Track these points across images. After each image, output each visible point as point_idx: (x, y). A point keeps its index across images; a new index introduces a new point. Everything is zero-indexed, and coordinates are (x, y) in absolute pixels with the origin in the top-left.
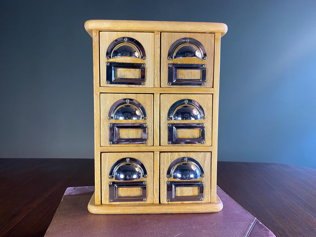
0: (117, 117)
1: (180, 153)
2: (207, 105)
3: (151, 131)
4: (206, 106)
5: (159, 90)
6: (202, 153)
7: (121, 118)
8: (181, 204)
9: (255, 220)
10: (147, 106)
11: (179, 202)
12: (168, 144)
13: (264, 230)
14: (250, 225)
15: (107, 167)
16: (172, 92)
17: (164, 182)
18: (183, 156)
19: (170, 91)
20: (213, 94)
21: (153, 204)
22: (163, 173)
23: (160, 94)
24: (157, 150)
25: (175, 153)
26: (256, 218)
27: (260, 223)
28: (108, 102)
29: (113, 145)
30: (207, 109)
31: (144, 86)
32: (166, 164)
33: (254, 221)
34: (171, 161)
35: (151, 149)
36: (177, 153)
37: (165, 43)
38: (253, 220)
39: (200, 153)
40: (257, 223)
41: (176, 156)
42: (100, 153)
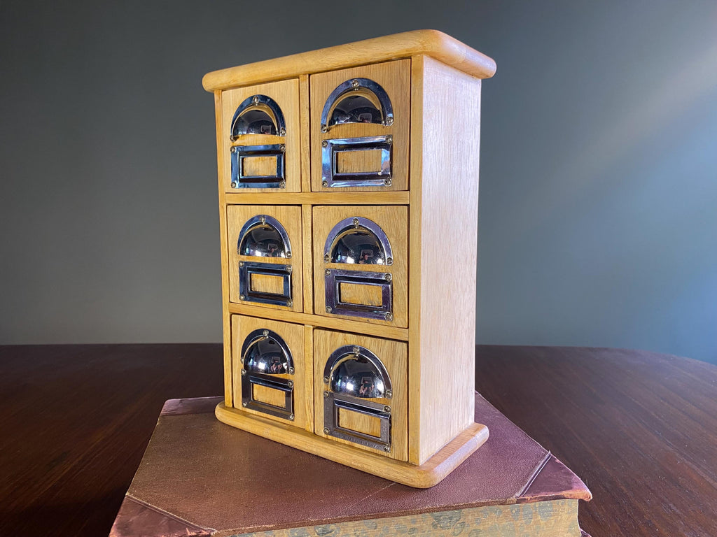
0: (250, 251)
1: (347, 335)
2: (397, 230)
3: (299, 282)
4: (394, 233)
5: (309, 197)
6: (388, 341)
7: (258, 253)
8: (350, 446)
9: (547, 455)
10: (291, 230)
11: (347, 442)
12: (327, 312)
13: (564, 473)
14: (537, 464)
15: (238, 340)
16: (331, 201)
17: (320, 392)
18: (352, 344)
19: (327, 198)
20: (408, 205)
21: (303, 432)
22: (319, 372)
23: (313, 205)
24: (309, 323)
25: (337, 333)
26: (550, 452)
27: (558, 461)
28: (237, 222)
29: (245, 302)
30: (396, 240)
31: (284, 190)
32: (322, 354)
33: (546, 457)
34: (331, 350)
35: (299, 317)
36: (341, 334)
37: (316, 96)
38: (544, 455)
39: (383, 340)
40: (551, 461)
41: (341, 341)
42: (229, 315)
